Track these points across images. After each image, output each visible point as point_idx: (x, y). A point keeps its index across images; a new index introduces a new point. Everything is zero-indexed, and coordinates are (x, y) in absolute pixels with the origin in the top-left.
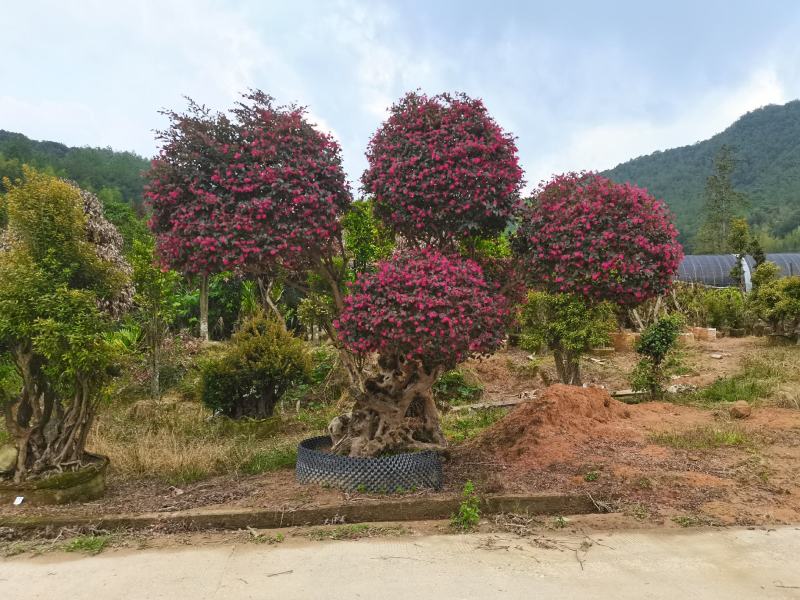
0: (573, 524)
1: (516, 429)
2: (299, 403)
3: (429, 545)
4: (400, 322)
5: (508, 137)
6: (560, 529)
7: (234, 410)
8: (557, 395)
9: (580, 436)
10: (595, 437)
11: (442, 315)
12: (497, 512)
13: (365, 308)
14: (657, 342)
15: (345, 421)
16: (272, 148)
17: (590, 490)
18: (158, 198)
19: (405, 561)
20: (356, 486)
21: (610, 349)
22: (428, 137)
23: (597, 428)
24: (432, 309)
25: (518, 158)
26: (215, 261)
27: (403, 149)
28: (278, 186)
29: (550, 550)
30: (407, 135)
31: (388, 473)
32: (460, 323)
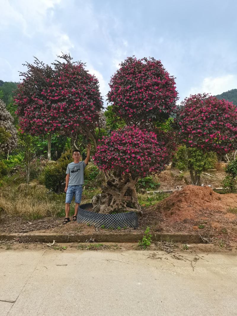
0: (191, 248)
1: (171, 204)
2: (84, 187)
3: (127, 255)
4: (119, 158)
5: (172, 78)
6: (185, 250)
7: (57, 189)
8: (189, 190)
9: (198, 207)
10: (205, 208)
11: (138, 156)
12: (159, 240)
13: (105, 151)
14: (234, 168)
15: (98, 198)
16: (68, 81)
17: (200, 233)
18: (19, 101)
19: (116, 262)
20: (101, 226)
21: (215, 170)
22: (136, 77)
23: (206, 205)
24: (133, 153)
25: (176, 87)
26: (42, 129)
27: (125, 82)
28: (69, 97)
29: (180, 260)
30: (127, 76)
31: (115, 221)
32: (145, 159)
